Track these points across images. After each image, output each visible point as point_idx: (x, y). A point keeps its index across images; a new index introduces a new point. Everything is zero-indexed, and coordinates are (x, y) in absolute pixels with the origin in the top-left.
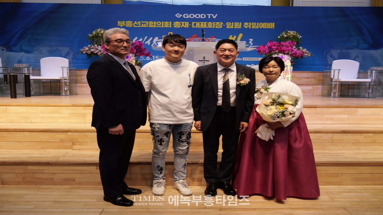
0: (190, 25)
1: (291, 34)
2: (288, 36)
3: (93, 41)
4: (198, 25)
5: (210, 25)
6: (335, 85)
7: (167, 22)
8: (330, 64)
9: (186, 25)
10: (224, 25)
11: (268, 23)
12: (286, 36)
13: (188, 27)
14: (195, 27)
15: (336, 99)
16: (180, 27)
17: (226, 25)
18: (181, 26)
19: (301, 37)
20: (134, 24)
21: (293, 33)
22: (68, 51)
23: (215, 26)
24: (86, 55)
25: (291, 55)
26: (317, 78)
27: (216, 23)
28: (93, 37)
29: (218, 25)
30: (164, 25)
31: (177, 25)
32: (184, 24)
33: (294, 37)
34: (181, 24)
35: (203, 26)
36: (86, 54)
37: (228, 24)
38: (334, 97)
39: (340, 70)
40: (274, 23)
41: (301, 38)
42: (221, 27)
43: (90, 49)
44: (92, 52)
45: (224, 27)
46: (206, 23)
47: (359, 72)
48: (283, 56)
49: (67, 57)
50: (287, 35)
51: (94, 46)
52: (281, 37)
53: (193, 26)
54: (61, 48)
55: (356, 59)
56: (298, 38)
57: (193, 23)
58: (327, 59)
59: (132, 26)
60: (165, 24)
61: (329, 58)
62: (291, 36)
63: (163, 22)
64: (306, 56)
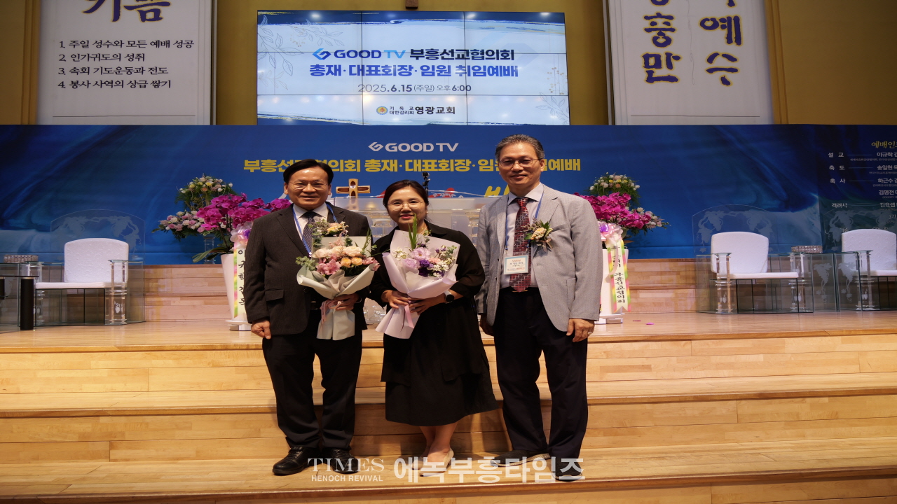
0: (401, 166)
1: (617, 181)
2: (611, 185)
3: (189, 204)
4: (418, 166)
5: (444, 165)
6: (722, 287)
7: (350, 161)
8: (706, 242)
9: (393, 166)
10: (474, 166)
11: (566, 160)
12: (606, 185)
13: (396, 170)
14: (411, 170)
15: (730, 317)
16: (379, 170)
17: (478, 166)
18: (381, 168)
19: (638, 186)
20: (279, 166)
21: (621, 179)
22: (129, 224)
23: (455, 167)
24: (171, 234)
25: (622, 224)
26: (683, 274)
27: (456, 161)
28: (189, 193)
29: (460, 165)
30: (345, 168)
31: (373, 166)
32: (388, 164)
33: (625, 188)
34: (382, 164)
35: (430, 168)
36: (172, 232)
37: (483, 162)
38: (725, 313)
39: (729, 254)
40: (578, 160)
41: (637, 189)
42: (468, 169)
43: (180, 221)
44: (185, 227)
45: (474, 169)
46: (436, 161)
47: (770, 259)
48: (604, 226)
49: (125, 237)
50: (608, 183)
51: (190, 213)
52: (596, 187)
53: (407, 169)
54: (112, 219)
55: (760, 231)
56: (631, 188)
57: (407, 162)
58: (700, 231)
59: (275, 170)
60: (347, 166)
61: (703, 230)
62: (618, 186)
63: (342, 161)
64: (653, 227)
